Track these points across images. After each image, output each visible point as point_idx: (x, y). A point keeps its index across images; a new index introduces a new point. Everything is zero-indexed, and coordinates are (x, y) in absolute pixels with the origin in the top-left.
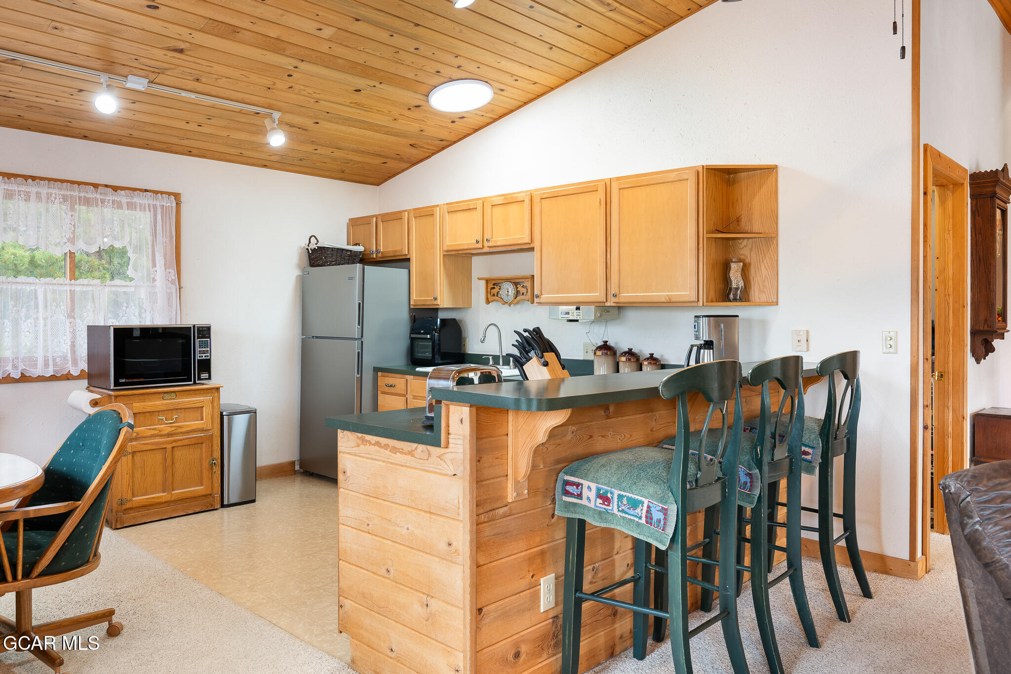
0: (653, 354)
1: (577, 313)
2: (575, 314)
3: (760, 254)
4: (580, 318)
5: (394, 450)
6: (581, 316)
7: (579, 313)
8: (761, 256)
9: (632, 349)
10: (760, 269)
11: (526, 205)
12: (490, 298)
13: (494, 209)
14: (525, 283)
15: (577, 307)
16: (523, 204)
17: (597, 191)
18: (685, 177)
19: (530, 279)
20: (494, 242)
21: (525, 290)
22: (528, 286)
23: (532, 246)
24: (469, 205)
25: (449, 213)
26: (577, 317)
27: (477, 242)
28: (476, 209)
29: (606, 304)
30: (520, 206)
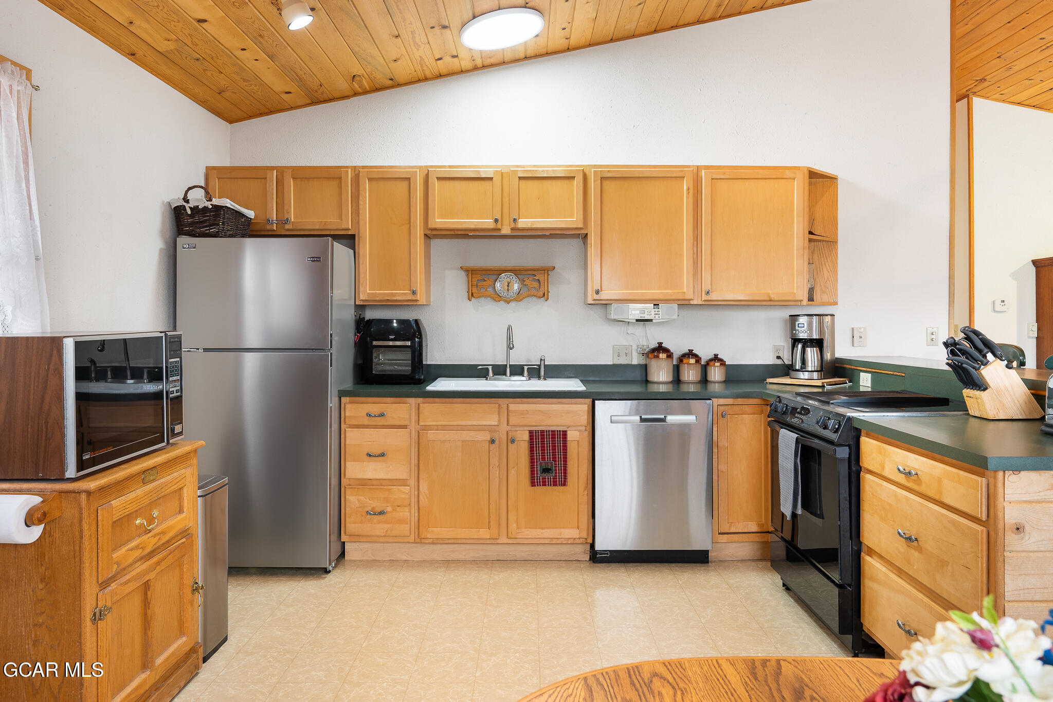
1: (655, 311)
2: (653, 313)
3: (822, 256)
4: (659, 317)
7: (659, 311)
8: (822, 259)
10: (821, 270)
11: (577, 183)
12: (476, 293)
13: (523, 182)
14: (536, 276)
15: (654, 305)
16: (572, 181)
17: (684, 177)
18: (792, 176)
19: (546, 271)
20: (523, 223)
21: (536, 284)
22: (541, 279)
23: (584, 232)
24: (478, 172)
25: (438, 179)
26: (655, 317)
27: (496, 221)
28: (491, 179)
29: (692, 302)
30: (566, 182)
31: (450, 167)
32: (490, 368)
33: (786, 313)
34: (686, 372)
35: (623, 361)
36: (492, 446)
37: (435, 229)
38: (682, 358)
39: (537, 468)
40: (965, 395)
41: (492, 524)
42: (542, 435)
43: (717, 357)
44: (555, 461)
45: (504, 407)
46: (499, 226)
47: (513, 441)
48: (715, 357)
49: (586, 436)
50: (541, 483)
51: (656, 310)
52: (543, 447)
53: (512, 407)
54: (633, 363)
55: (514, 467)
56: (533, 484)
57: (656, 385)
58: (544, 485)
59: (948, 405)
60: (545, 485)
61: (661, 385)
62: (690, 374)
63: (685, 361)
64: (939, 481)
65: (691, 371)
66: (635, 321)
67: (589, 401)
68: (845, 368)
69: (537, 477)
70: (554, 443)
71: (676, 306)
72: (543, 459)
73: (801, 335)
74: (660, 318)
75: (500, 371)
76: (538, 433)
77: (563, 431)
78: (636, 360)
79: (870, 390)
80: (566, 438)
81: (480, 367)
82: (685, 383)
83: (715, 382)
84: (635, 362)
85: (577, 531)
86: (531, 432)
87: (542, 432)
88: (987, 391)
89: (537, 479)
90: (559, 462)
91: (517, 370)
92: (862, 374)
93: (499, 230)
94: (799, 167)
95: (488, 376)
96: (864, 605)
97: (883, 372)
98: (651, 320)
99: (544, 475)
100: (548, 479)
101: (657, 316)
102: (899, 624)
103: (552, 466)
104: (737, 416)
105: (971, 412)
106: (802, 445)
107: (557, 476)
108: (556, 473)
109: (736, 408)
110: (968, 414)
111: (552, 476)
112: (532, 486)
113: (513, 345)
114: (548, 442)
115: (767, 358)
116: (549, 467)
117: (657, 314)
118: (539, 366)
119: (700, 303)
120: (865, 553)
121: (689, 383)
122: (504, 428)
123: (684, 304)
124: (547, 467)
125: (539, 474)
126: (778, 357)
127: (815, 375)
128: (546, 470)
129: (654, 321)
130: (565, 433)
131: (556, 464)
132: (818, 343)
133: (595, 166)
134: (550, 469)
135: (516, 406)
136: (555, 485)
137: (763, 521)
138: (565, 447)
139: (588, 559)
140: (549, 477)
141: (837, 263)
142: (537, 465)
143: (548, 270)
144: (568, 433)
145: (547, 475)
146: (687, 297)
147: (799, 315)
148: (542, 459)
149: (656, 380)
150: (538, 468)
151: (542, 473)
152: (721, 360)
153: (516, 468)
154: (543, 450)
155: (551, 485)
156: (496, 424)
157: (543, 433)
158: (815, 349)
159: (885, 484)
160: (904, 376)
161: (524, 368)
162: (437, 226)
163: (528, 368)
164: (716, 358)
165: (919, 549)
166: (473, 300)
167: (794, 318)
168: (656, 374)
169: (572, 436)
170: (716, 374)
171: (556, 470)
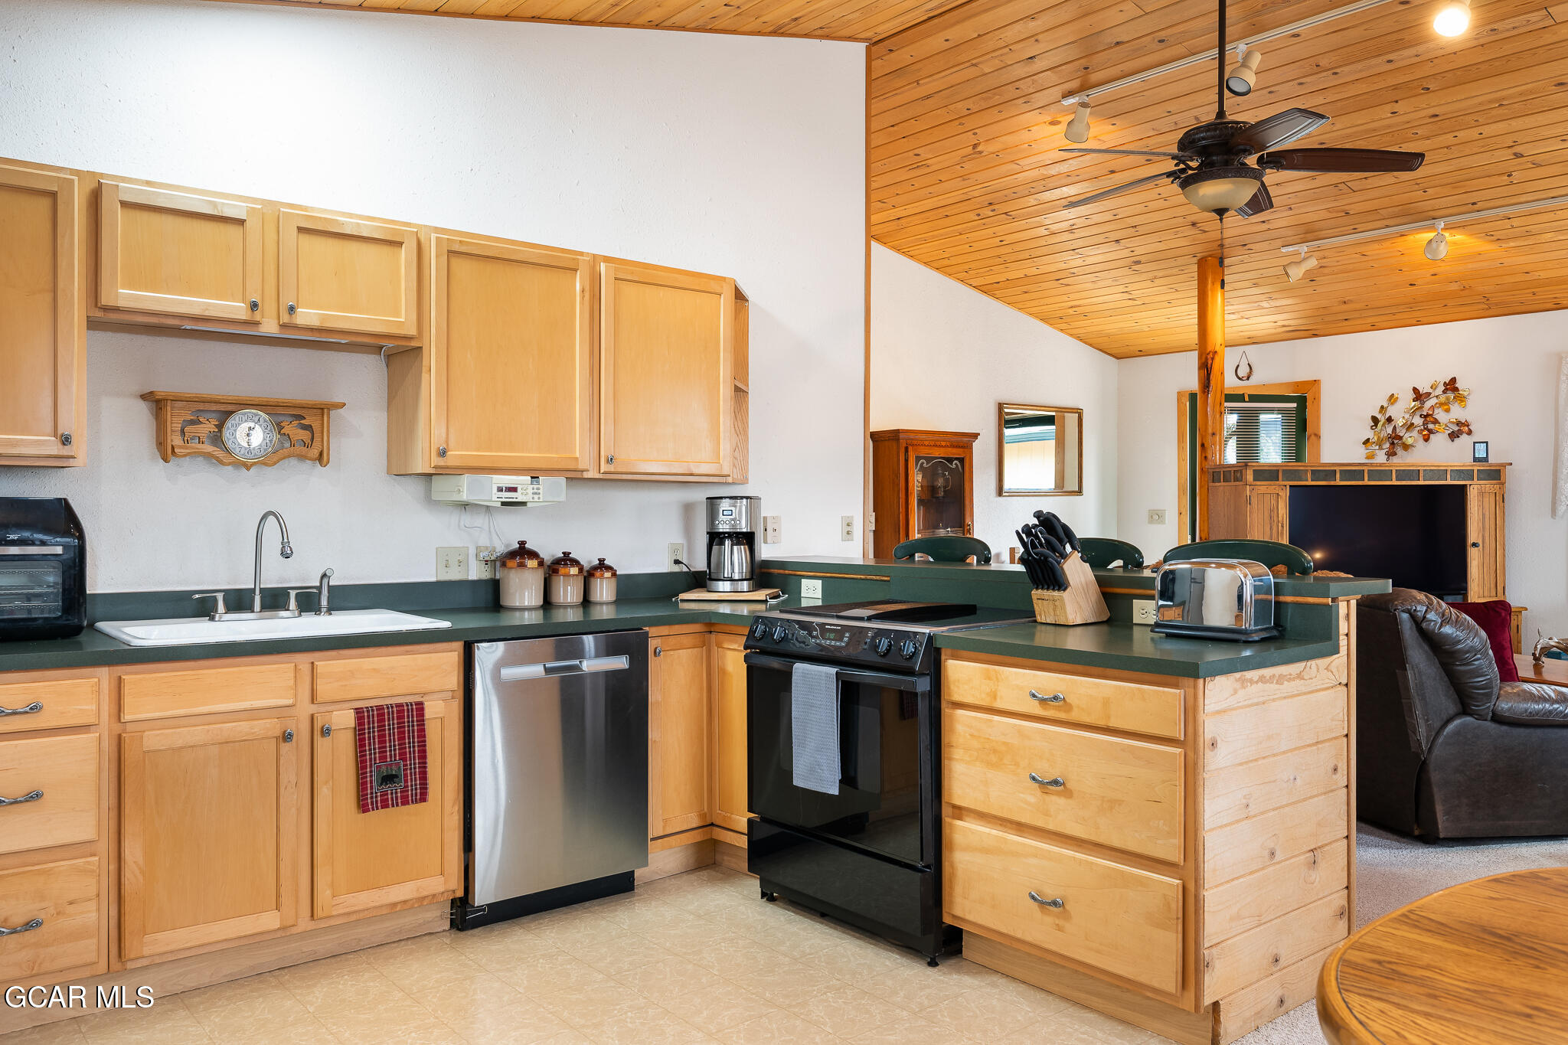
0: (604, 560)
1: (533, 489)
2: (530, 491)
4: (539, 498)
5: (1281, 679)
6: (541, 496)
7: (538, 489)
9: (570, 553)
11: (405, 255)
12: (180, 447)
13: (306, 240)
14: (305, 418)
15: (532, 478)
16: (396, 249)
17: (576, 270)
18: (718, 289)
19: (326, 410)
20: (308, 315)
21: (305, 435)
22: (316, 426)
23: (414, 344)
24: (214, 205)
25: (125, 204)
26: (533, 498)
27: (254, 306)
28: (241, 222)
29: (586, 475)
30: (386, 250)
31: (148, 183)
32: (220, 597)
33: (700, 495)
34: (562, 589)
35: (454, 575)
36: (285, 747)
37: (116, 309)
38: (556, 567)
39: (371, 776)
40: (1034, 597)
41: (284, 900)
42: (381, 715)
43: (604, 564)
44: (404, 760)
45: (305, 668)
46: (257, 316)
47: (326, 732)
48: (600, 564)
49: (456, 708)
50: (379, 804)
51: (535, 486)
52: (382, 737)
53: (321, 665)
54: (470, 578)
55: (327, 782)
56: (363, 807)
57: (517, 614)
58: (385, 806)
59: (975, 614)
60: (387, 806)
61: (526, 613)
62: (568, 592)
63: (562, 570)
64: (1106, 702)
65: (569, 587)
66: (499, 504)
67: (458, 646)
68: (770, 574)
69: (372, 793)
70: (401, 727)
71: (562, 480)
72: (383, 758)
73: (720, 526)
74: (541, 500)
75: (239, 602)
76: (373, 710)
77: (417, 704)
78: (476, 572)
79: (819, 603)
80: (423, 715)
81: (197, 596)
82: (560, 607)
83: (602, 604)
84: (473, 576)
85: (441, 879)
86: (359, 712)
87: (380, 708)
88: (1068, 590)
89: (372, 798)
90: (410, 760)
91: (275, 600)
92: (804, 581)
93: (257, 324)
94: (725, 278)
95: (216, 611)
96: (951, 888)
97: (846, 576)
98: (523, 504)
99: (385, 788)
100: (392, 794)
101: (536, 497)
102: (1033, 897)
103: (399, 768)
104: (672, 652)
105: (1039, 619)
106: (842, 681)
107: (407, 786)
108: (406, 781)
109: (672, 640)
110: (1035, 621)
111: (399, 786)
112: (364, 812)
113: (291, 550)
114: (391, 725)
115: (660, 564)
116: (394, 773)
117: (536, 493)
118: (320, 588)
119: (597, 476)
120: (948, 816)
121: (565, 607)
122: (306, 709)
123: (575, 478)
124: (390, 773)
125: (374, 787)
126: (677, 562)
127: (745, 585)
128: (388, 779)
129: (529, 505)
130: (420, 707)
131: (406, 765)
132: (747, 539)
133: (437, 230)
134: (396, 776)
135: (330, 665)
136: (405, 802)
137: (706, 810)
138: (422, 731)
139: (447, 926)
140: (394, 790)
141: (747, 423)
142: (371, 772)
143: (329, 409)
144: (426, 704)
145: (389, 787)
146: (581, 467)
147: (721, 498)
148: (380, 758)
149: (518, 604)
150: (373, 778)
151: (381, 784)
152: (609, 568)
153: (331, 782)
154: (382, 741)
155: (397, 805)
156: (290, 702)
157: (381, 711)
158: (742, 547)
159: (996, 718)
160: (889, 581)
161: (289, 593)
162: (121, 303)
163: (297, 594)
164: (602, 565)
165: (1068, 794)
166: (173, 461)
167: (713, 502)
168: (517, 595)
169: (433, 709)
170: (604, 590)
171: (406, 775)
